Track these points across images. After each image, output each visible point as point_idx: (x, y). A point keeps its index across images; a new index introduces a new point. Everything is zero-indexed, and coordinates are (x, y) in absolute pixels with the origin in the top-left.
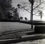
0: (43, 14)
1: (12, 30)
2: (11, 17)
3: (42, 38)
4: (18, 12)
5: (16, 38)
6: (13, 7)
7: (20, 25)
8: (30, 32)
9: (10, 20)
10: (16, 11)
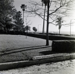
0: (63, 22)
1: (15, 47)
2: (10, 26)
3: (64, 60)
4: (22, 18)
5: (25, 60)
6: (14, 9)
7: (26, 40)
8: (45, 50)
9: (8, 31)
10: (18, 15)
